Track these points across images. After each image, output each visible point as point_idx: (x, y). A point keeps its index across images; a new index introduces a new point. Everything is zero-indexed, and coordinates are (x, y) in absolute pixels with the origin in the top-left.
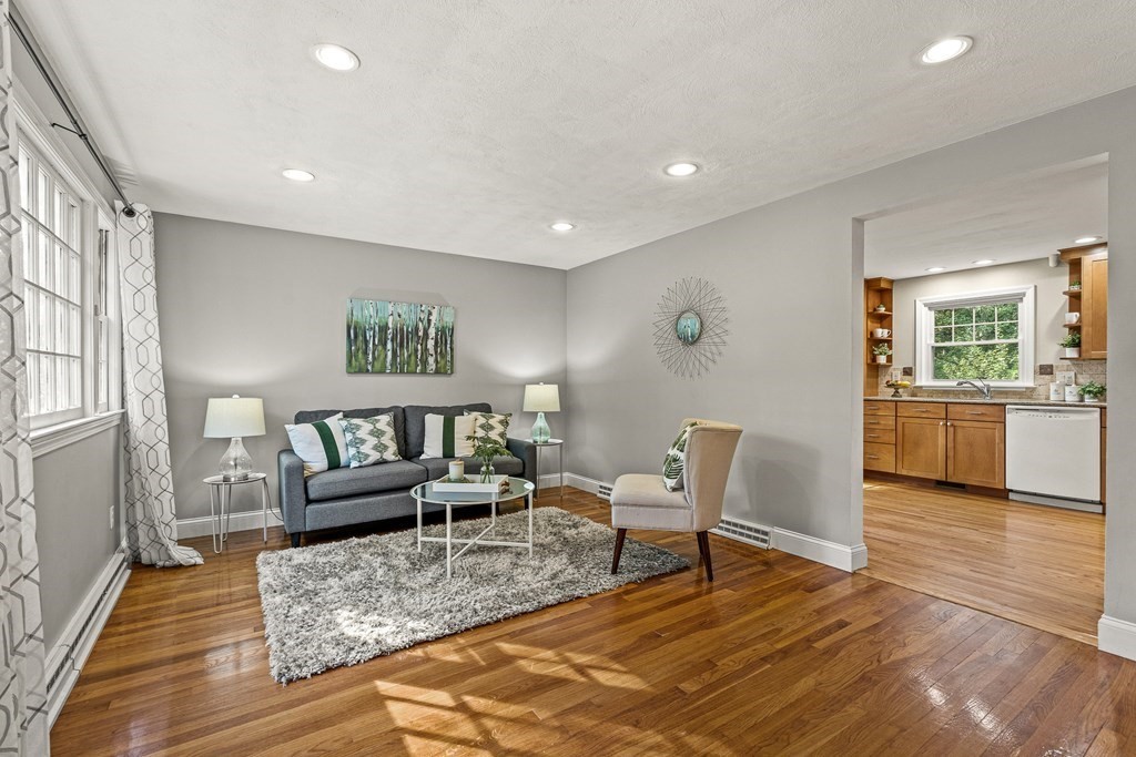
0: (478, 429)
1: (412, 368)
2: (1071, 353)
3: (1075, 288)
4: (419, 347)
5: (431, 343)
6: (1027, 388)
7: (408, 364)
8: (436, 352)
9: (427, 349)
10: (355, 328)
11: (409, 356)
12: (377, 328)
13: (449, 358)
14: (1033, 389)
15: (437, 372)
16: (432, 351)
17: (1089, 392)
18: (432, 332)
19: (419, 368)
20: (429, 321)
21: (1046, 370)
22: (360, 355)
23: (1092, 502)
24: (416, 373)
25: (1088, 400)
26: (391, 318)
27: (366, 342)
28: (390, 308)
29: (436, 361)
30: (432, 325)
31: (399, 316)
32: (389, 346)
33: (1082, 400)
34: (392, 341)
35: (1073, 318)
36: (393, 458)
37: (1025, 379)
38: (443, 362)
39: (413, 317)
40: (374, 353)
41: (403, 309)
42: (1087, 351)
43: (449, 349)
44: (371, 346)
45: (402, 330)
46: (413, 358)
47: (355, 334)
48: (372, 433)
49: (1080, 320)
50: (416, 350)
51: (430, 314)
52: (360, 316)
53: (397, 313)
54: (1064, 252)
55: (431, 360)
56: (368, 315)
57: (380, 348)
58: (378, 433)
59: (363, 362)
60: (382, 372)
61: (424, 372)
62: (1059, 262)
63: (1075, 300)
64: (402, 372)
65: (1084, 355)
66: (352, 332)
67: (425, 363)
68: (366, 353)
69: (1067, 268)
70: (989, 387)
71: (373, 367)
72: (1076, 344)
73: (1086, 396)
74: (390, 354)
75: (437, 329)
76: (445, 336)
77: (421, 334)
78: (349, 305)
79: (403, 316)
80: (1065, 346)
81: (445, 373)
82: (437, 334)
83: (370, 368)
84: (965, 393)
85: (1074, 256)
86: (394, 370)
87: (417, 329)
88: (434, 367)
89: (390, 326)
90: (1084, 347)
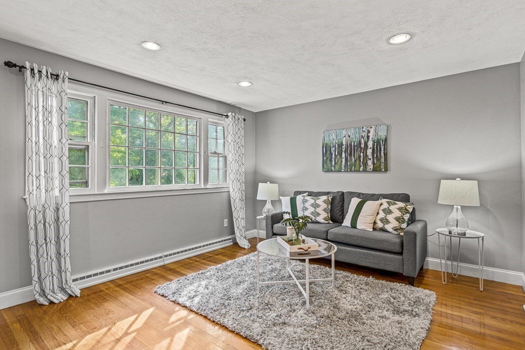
1: (357, 168)
4: (362, 154)
5: (369, 152)
7: (355, 166)
8: (373, 157)
9: (366, 156)
10: (326, 147)
11: (355, 161)
12: (337, 146)
13: (383, 160)
15: (376, 170)
16: (370, 156)
18: (370, 144)
19: (362, 168)
20: (368, 137)
22: (328, 162)
24: (359, 171)
26: (344, 138)
27: (331, 154)
28: (344, 132)
29: (373, 163)
30: (370, 139)
31: (349, 136)
32: (343, 155)
34: (345, 152)
38: (378, 164)
39: (358, 136)
40: (335, 160)
41: (351, 132)
43: (382, 154)
44: (334, 156)
45: (351, 145)
46: (358, 162)
47: (326, 150)
50: (360, 157)
51: (369, 132)
52: (328, 140)
53: (349, 135)
55: (370, 163)
56: (333, 139)
57: (338, 157)
59: (330, 165)
60: (340, 171)
61: (365, 171)
64: (351, 171)
66: (324, 149)
67: (365, 164)
68: (331, 161)
71: (334, 168)
74: (344, 160)
75: (374, 142)
76: (381, 147)
77: (363, 146)
78: (323, 135)
79: (351, 136)
81: (380, 171)
82: (373, 145)
83: (333, 169)
86: (346, 170)
87: (360, 143)
88: (372, 167)
89: (344, 143)
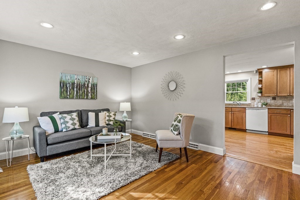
0: (106, 117)
1: (83, 97)
2: (260, 95)
3: (260, 79)
4: (86, 90)
5: (89, 89)
6: (249, 103)
7: (82, 96)
8: (91, 92)
9: (88, 91)
10: (63, 83)
11: (82, 93)
12: (71, 83)
13: (95, 94)
14: (250, 104)
15: (92, 98)
16: (90, 92)
17: (264, 104)
18: (90, 85)
19: (85, 97)
20: (89, 82)
21: (253, 99)
22: (65, 92)
23: (266, 132)
24: (84, 98)
25: (264, 106)
26: (76, 80)
27: (67, 88)
28: (76, 77)
29: (91, 95)
30: (90, 83)
31: (79, 79)
32: (75, 89)
33: (262, 106)
34: (76, 88)
35: (260, 86)
36: (78, 127)
37: (249, 101)
38: (93, 95)
39: (83, 80)
40: (70, 92)
41: (80, 77)
42: (264, 94)
43: (95, 91)
44: (69, 89)
45: (80, 84)
46: (83, 94)
47: (63, 85)
48: (71, 119)
49: (262, 87)
50: (85, 91)
51: (89, 79)
52: (65, 79)
53: (79, 78)
54: (258, 69)
55: (90, 94)
56: (68, 79)
57: (72, 90)
58: (73, 119)
59: (66, 95)
60: (73, 98)
61: (87, 98)
62: (256, 72)
63: (260, 82)
64: (80, 98)
65: (263, 95)
66: (62, 84)
67: (87, 95)
68: (67, 92)
69: (258, 74)
70: (240, 103)
71: (69, 96)
72: (261, 92)
73: (263, 105)
74: (75, 92)
75: (92, 84)
76: (94, 87)
77: (86, 86)
78: (61, 75)
79: (80, 80)
80: (258, 93)
81: (94, 99)
82: (91, 86)
83: (68, 97)
84: (234, 105)
85: (261, 71)
86: (77, 98)
87: (85, 84)
88: (90, 97)
89: (76, 83)
90: (263, 93)
